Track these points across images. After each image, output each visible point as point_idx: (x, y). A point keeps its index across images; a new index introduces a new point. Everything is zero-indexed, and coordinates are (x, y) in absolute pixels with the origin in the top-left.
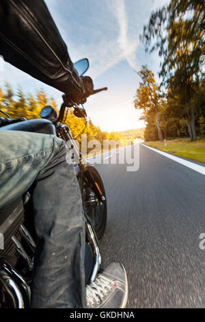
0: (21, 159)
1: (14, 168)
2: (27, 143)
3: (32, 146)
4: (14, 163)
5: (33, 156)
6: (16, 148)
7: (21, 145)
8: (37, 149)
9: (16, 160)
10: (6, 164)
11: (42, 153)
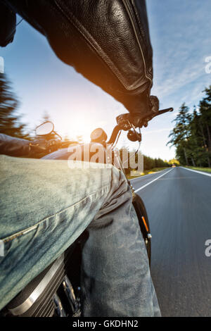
0: (78, 205)
1: (70, 218)
2: (86, 179)
3: (91, 183)
4: (70, 212)
5: (91, 197)
6: (73, 189)
7: (79, 183)
8: (96, 187)
9: (73, 208)
10: (61, 215)
11: (101, 192)
